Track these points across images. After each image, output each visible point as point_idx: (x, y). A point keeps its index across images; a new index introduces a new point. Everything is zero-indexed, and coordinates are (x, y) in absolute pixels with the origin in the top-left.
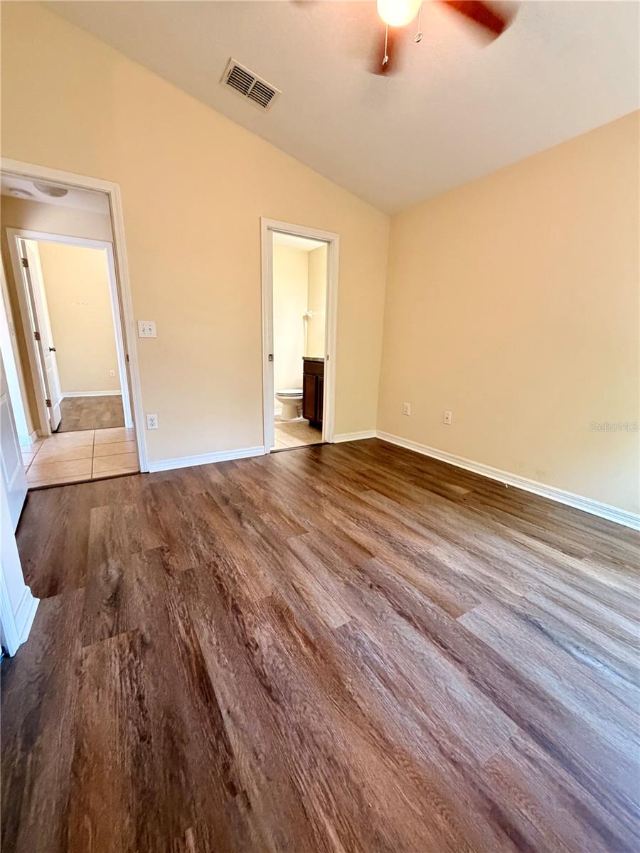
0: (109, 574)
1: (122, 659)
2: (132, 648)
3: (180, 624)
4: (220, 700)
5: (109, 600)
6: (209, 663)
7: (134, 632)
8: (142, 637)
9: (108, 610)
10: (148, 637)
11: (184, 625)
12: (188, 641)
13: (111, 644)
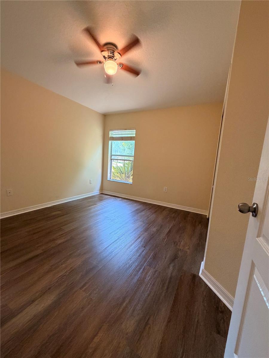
0: (173, 268)
1: (180, 243)
2: (177, 244)
3: (165, 241)
4: (169, 230)
5: (177, 258)
6: (166, 233)
7: (175, 246)
8: (174, 244)
9: (179, 256)
10: (173, 243)
11: (165, 240)
12: (166, 237)
13: (181, 248)
